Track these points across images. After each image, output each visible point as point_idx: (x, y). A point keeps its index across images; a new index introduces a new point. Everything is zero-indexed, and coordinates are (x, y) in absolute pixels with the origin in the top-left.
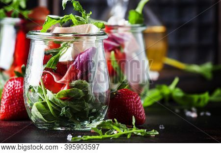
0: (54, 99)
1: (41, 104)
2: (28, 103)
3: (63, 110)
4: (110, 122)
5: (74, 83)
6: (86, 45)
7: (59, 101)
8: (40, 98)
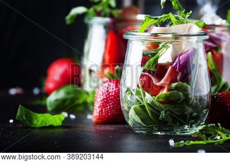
0: (153, 102)
1: (139, 108)
2: (124, 106)
3: (163, 114)
4: (213, 126)
5: (174, 85)
6: (187, 46)
7: (158, 104)
8: (138, 101)
